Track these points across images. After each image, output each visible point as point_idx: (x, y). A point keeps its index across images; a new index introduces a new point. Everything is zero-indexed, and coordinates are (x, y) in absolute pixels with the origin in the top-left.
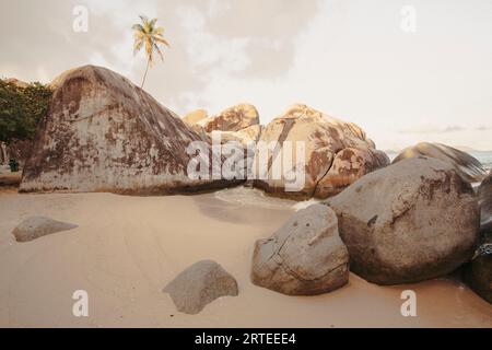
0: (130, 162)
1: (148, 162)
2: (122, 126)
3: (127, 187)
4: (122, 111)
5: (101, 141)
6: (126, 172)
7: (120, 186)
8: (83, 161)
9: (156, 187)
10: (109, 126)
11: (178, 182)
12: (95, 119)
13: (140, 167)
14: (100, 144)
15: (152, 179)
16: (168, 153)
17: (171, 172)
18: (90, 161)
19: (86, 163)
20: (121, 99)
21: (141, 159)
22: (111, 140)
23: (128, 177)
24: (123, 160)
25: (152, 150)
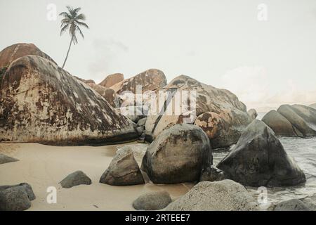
0: (52, 122)
1: (65, 122)
2: (48, 97)
3: (49, 139)
4: (48, 87)
5: (33, 107)
6: (49, 129)
7: (45, 138)
8: (21, 121)
9: (70, 140)
10: (38, 97)
11: (86, 136)
12: (30, 93)
13: (59, 125)
14: (32, 110)
15: (68, 134)
16: (80, 115)
17: (81, 129)
18: (25, 121)
19: (23, 123)
20: (47, 78)
21: (60, 119)
22: (40, 106)
23: (50, 132)
24: (47, 121)
25: (68, 113)
